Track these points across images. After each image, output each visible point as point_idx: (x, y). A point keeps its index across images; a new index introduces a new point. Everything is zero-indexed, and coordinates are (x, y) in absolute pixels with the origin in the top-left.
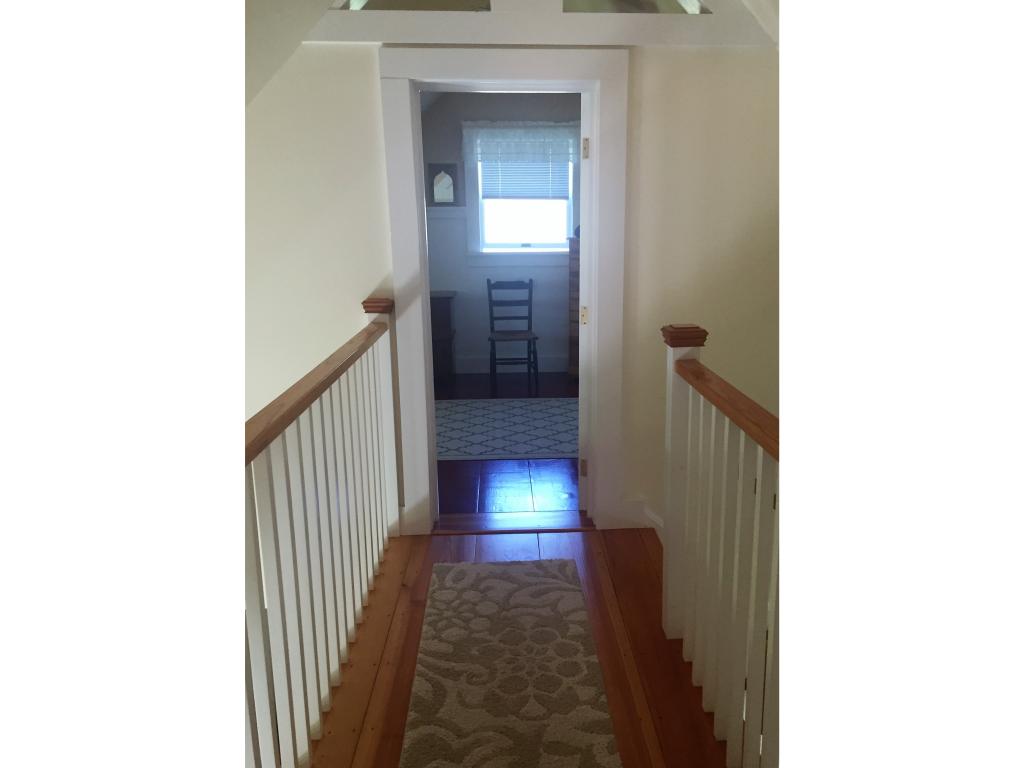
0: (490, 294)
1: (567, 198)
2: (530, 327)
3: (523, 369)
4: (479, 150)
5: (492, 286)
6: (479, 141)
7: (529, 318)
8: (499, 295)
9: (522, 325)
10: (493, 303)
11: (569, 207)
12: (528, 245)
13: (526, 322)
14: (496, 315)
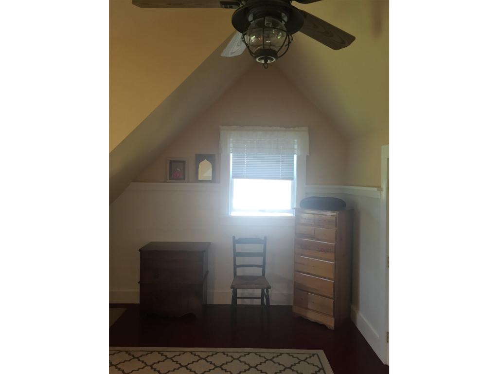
0: (234, 246)
1: (291, 179)
2: (264, 274)
3: (258, 302)
4: (231, 145)
5: (236, 241)
6: (231, 140)
7: (263, 267)
8: (240, 248)
9: (258, 272)
10: (236, 255)
11: (293, 186)
12: (263, 211)
13: (261, 269)
14: (238, 264)
